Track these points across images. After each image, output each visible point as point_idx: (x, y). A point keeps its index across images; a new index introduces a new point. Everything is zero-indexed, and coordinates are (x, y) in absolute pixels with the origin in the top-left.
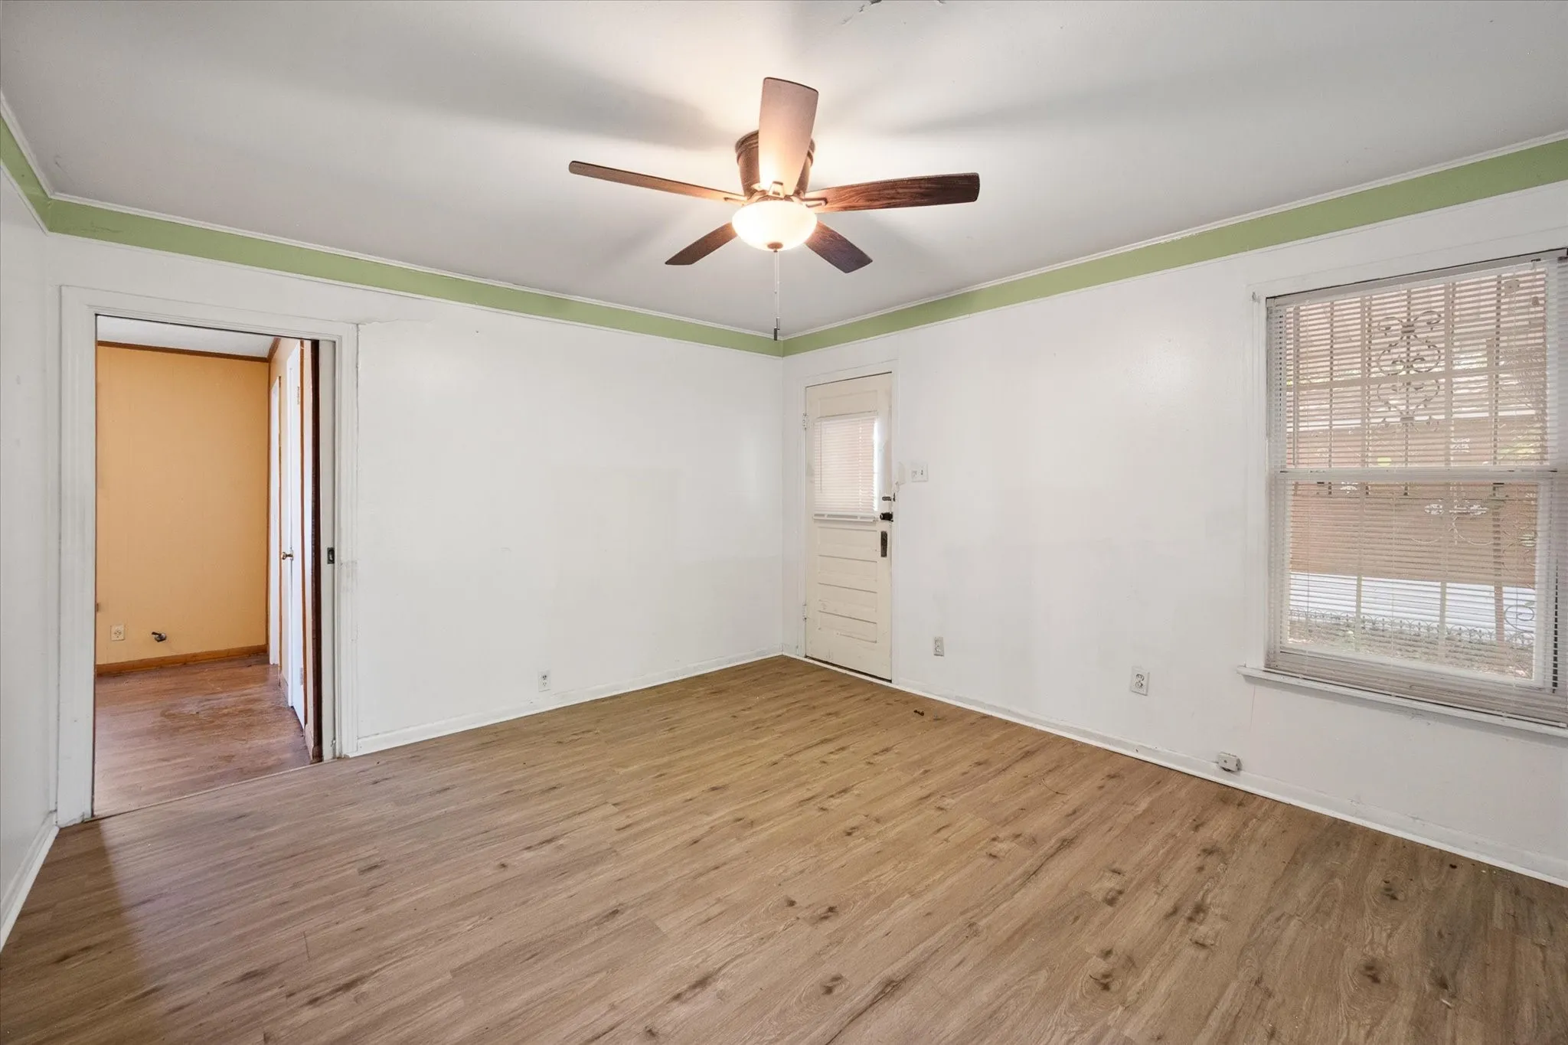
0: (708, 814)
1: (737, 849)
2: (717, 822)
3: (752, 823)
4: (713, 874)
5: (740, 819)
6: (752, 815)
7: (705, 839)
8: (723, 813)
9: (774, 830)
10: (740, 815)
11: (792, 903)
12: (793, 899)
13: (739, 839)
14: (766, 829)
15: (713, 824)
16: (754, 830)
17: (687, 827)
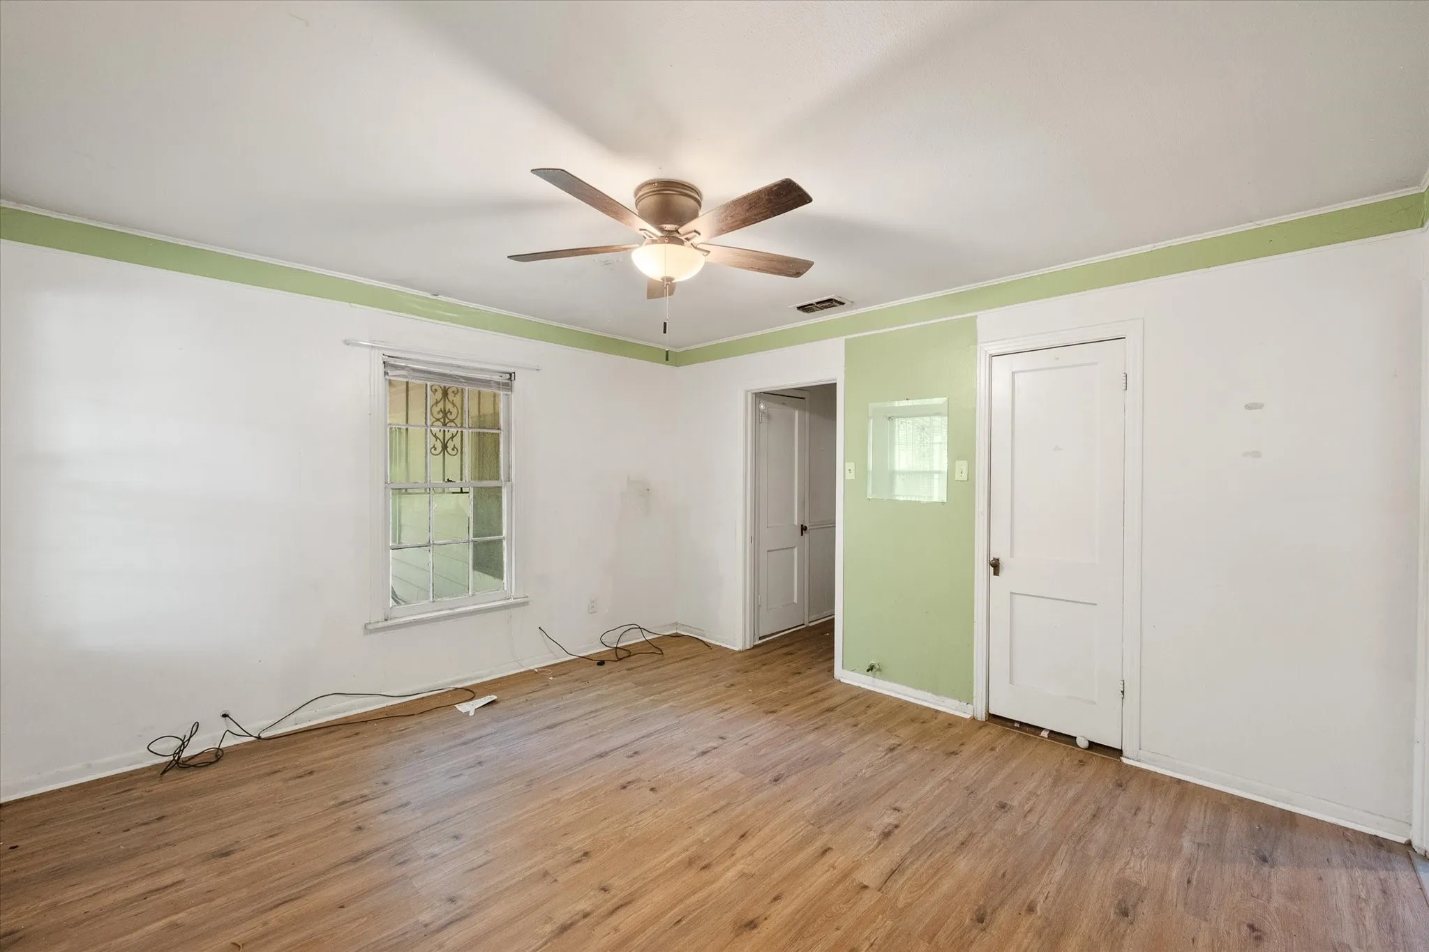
0: (743, 875)
1: (701, 831)
2: (728, 863)
3: (690, 863)
4: (715, 807)
5: (704, 868)
6: (690, 876)
7: (734, 840)
8: (727, 876)
9: (665, 856)
10: (706, 875)
11: (652, 789)
12: (651, 792)
13: (701, 841)
14: (673, 856)
15: (734, 858)
16: (687, 853)
17: (759, 854)
